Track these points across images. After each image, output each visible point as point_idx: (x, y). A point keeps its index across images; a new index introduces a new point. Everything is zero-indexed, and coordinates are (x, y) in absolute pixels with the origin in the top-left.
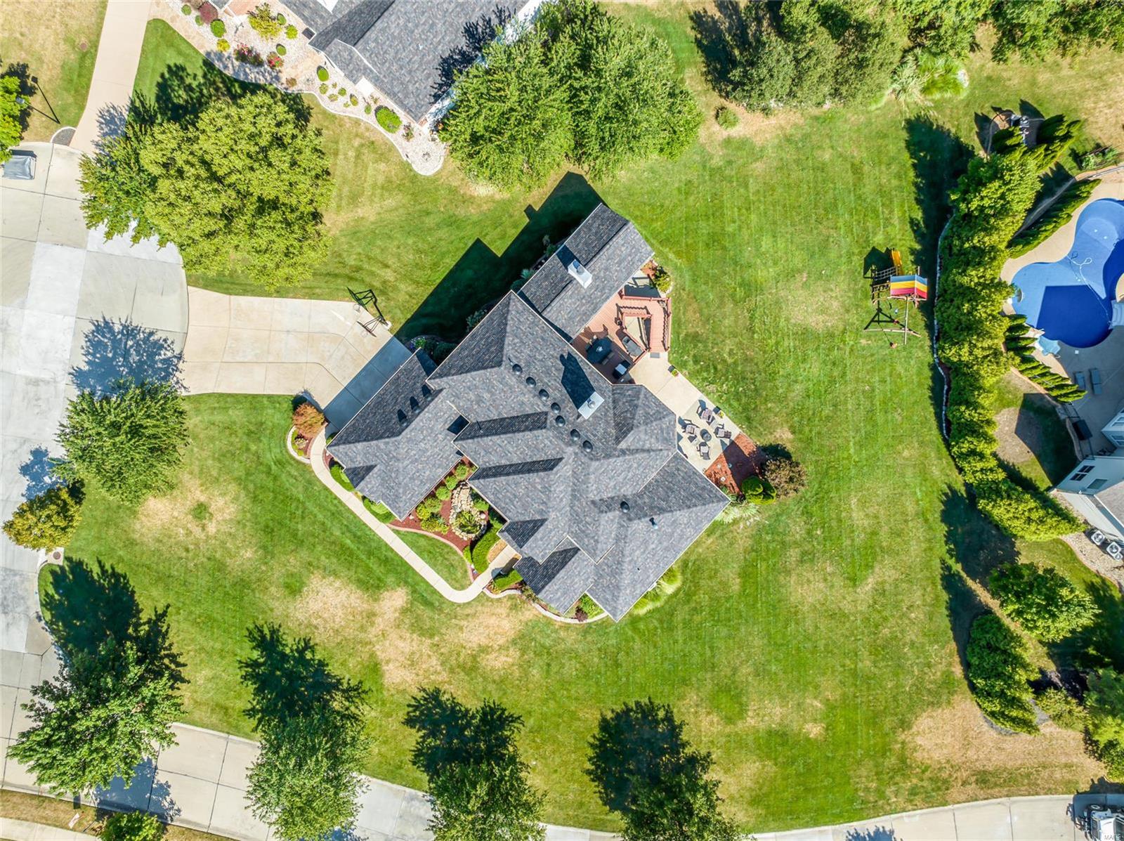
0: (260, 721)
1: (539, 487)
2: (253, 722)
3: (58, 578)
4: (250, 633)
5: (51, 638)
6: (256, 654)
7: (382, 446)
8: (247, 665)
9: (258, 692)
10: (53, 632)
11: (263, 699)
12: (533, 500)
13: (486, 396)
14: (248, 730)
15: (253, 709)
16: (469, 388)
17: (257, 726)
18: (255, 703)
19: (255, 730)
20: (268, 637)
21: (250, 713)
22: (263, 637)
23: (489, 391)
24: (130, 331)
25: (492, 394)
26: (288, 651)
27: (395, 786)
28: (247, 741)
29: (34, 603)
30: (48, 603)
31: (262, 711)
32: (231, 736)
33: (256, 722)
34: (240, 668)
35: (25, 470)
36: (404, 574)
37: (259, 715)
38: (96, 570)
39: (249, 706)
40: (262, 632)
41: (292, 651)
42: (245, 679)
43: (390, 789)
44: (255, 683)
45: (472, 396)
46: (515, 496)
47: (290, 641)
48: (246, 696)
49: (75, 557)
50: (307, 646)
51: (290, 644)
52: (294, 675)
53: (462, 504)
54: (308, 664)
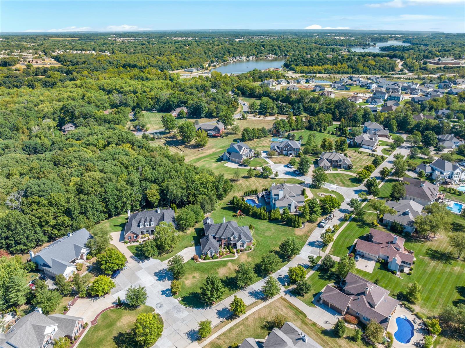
2: (232, 291)
3: (183, 301)
5: (191, 308)
9: (228, 287)
10: (190, 307)
18: (229, 289)
21: (230, 291)
24: (160, 271)
27: (259, 282)
29: (184, 307)
30: (185, 305)
31: (231, 289)
35: (162, 294)
36: (229, 261)
38: (188, 295)
41: (226, 279)
44: (226, 287)
46: (228, 233)
48: (227, 289)
49: (183, 296)
50: (227, 277)
51: (224, 279)
52: (230, 282)
53: (224, 250)
54: (229, 279)
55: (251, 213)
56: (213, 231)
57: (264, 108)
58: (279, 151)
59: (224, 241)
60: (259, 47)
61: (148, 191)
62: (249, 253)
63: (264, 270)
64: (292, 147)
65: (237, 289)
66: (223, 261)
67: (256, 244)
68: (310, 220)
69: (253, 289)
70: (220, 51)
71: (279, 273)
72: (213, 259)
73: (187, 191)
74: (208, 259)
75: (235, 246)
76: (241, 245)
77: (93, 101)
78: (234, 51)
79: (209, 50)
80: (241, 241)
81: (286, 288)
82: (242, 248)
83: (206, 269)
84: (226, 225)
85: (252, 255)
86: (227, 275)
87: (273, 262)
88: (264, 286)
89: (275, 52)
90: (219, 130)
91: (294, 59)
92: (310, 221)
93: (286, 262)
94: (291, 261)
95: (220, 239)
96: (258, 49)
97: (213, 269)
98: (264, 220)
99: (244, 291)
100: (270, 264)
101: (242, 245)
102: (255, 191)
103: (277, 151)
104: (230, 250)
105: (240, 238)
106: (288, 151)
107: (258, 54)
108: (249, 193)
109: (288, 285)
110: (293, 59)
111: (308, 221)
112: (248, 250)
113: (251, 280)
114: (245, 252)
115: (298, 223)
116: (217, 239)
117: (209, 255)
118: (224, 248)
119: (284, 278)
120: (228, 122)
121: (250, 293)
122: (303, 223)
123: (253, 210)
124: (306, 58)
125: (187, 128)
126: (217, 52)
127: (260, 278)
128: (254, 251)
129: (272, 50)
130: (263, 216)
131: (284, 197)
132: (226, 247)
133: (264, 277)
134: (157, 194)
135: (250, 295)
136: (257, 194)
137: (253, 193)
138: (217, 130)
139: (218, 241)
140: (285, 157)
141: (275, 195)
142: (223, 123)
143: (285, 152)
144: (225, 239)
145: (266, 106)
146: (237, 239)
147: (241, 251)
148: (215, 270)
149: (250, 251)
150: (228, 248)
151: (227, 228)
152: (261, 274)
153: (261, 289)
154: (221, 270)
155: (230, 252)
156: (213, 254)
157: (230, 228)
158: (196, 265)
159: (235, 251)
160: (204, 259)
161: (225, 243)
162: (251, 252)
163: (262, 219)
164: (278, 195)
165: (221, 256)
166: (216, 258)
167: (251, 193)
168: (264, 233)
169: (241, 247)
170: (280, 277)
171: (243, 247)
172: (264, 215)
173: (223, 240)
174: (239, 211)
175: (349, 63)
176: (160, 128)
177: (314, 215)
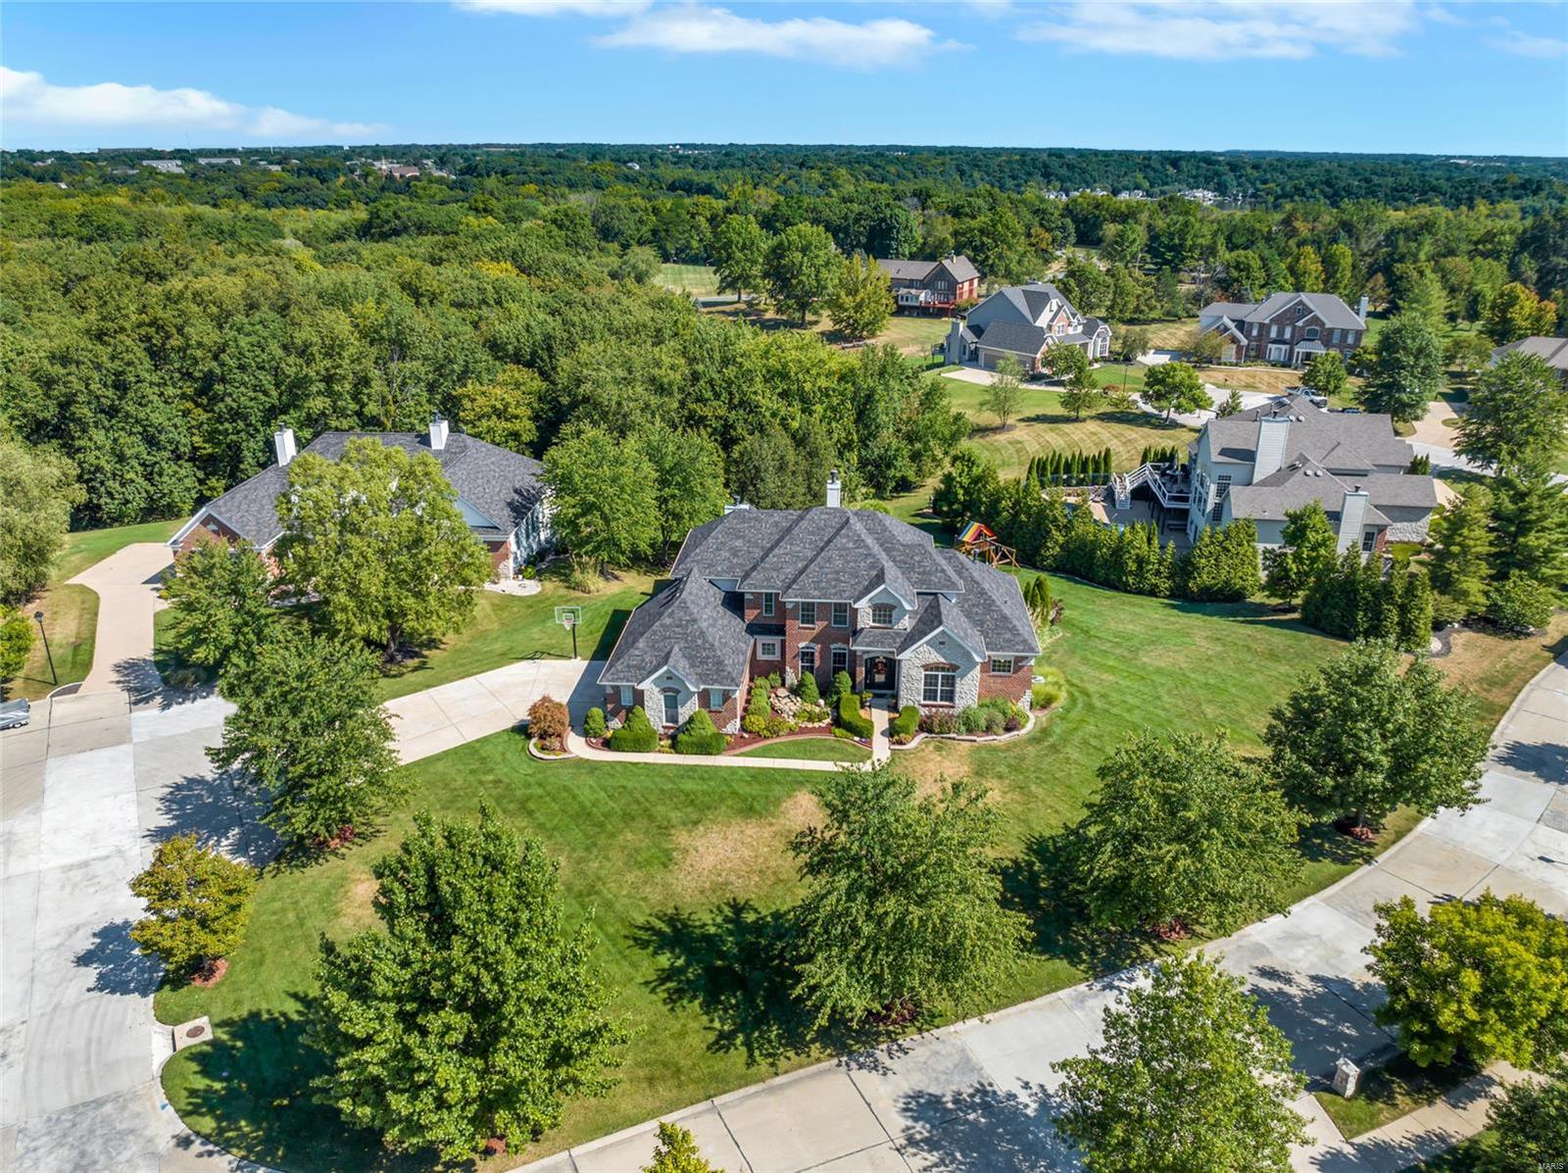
0: (748, 1044)
1: (851, 545)
2: (738, 1055)
3: (210, 1059)
4: (635, 939)
6: (664, 960)
7: (668, 621)
8: (663, 981)
9: (708, 1007)
11: (726, 1011)
12: (855, 561)
13: (738, 543)
14: (741, 1068)
15: (722, 1035)
16: (717, 549)
17: (751, 1055)
18: (717, 1024)
19: (751, 1062)
20: (667, 929)
21: (722, 1043)
22: (659, 933)
23: (738, 538)
25: (743, 537)
26: (712, 930)
27: (1039, 1001)
28: (752, 1089)
30: (196, 1105)
31: (741, 1027)
32: (717, 1101)
33: (743, 1049)
34: (653, 991)
35: (87, 959)
36: (801, 779)
37: (740, 1038)
39: (711, 1037)
40: (652, 929)
41: (719, 926)
42: (673, 1001)
43: (1039, 1009)
44: (695, 997)
45: (725, 554)
46: (837, 573)
47: (707, 918)
48: (694, 1025)
49: (239, 1014)
50: (738, 909)
52: (750, 954)
53: (789, 705)
54: (758, 927)
55: (1052, 549)
56: (735, 552)
57: (1170, 248)
58: (1244, 342)
59: (801, 637)
60: (1158, 166)
61: (471, 387)
62: (993, 750)
63: (1116, 890)
64: (1316, 320)
65: (795, 1041)
66: (758, 776)
67: (1063, 697)
68: (1494, 608)
69: (966, 1064)
70: (1012, 170)
71: (1261, 950)
72: (675, 747)
73: (682, 404)
74: (641, 744)
75: (883, 681)
76: (930, 681)
77: (481, 206)
78: (1064, 171)
79: (977, 166)
80: (940, 644)
81: (1346, 1123)
82: (940, 708)
83: (584, 814)
84: (835, 522)
85: (1015, 769)
86: (745, 889)
87: (1213, 820)
88: (1095, 1066)
89: (1219, 184)
90: (953, 285)
91: (1295, 187)
92: (1492, 622)
93: (1328, 866)
94: (1368, 859)
95: (770, 618)
96: (1154, 170)
97: (642, 823)
98: (1140, 592)
99: (862, 1077)
100: (1188, 836)
101: (942, 682)
102: (1096, 462)
103: (1234, 340)
104: (836, 707)
105: (931, 618)
106: (1292, 343)
107: (1152, 186)
108: (1056, 471)
109: (1373, 1086)
110: (1288, 188)
111: (1474, 622)
112: (988, 730)
113: (949, 961)
114: (963, 745)
115: (1403, 610)
116: (751, 614)
117: (654, 712)
118: (797, 691)
119: (1311, 1003)
120: (1000, 257)
121: (923, 1106)
122: (1438, 626)
123: (1068, 528)
124: (1343, 184)
125: (804, 250)
126: (1001, 172)
127: (1061, 965)
128: (1034, 740)
129: (1206, 178)
130: (1132, 566)
131: (1293, 468)
132: (810, 678)
133: (1107, 966)
134: (524, 411)
135: (921, 1130)
136: (1107, 479)
137: (1084, 470)
138: (941, 285)
139: (753, 629)
140: (1278, 371)
141: (1224, 452)
142: (973, 260)
143: (1276, 351)
144: (808, 613)
145: (1183, 239)
146: (906, 624)
147: (925, 727)
148: (665, 829)
149: (1007, 737)
150: (826, 689)
151: (841, 541)
152: (1081, 933)
153: (1054, 1082)
154: (715, 837)
155: (838, 722)
156: (684, 713)
157: (859, 542)
158: (526, 769)
159: (880, 718)
160: (607, 744)
161: (807, 656)
162: (1009, 747)
163: (1125, 589)
164: (1249, 456)
165: (749, 735)
166: (705, 747)
167: (1068, 468)
168: (1135, 651)
169: (930, 694)
170: (1267, 985)
171: (949, 696)
172: (1141, 562)
173: (793, 626)
174: (974, 527)
175: (1527, 202)
176: (708, 293)
177: (1518, 584)
